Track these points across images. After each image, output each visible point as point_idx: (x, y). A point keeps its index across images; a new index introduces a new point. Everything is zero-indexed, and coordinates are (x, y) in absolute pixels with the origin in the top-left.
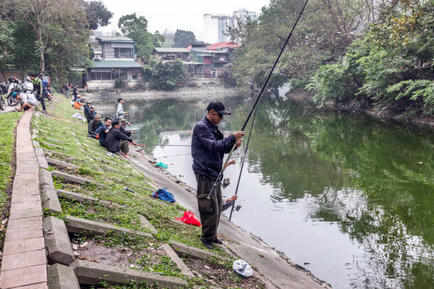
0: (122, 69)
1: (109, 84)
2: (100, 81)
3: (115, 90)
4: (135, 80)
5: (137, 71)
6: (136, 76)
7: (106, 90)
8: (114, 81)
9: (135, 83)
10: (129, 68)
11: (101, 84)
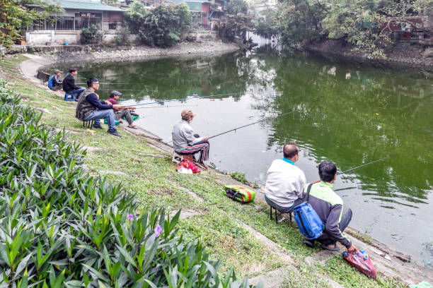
0: (93, 12)
1: (71, 37)
2: (53, 32)
3: (83, 47)
4: (113, 31)
5: (117, 17)
6: (115, 25)
7: (66, 49)
8: (79, 32)
9: (113, 36)
10: (105, 12)
11: (54, 37)
